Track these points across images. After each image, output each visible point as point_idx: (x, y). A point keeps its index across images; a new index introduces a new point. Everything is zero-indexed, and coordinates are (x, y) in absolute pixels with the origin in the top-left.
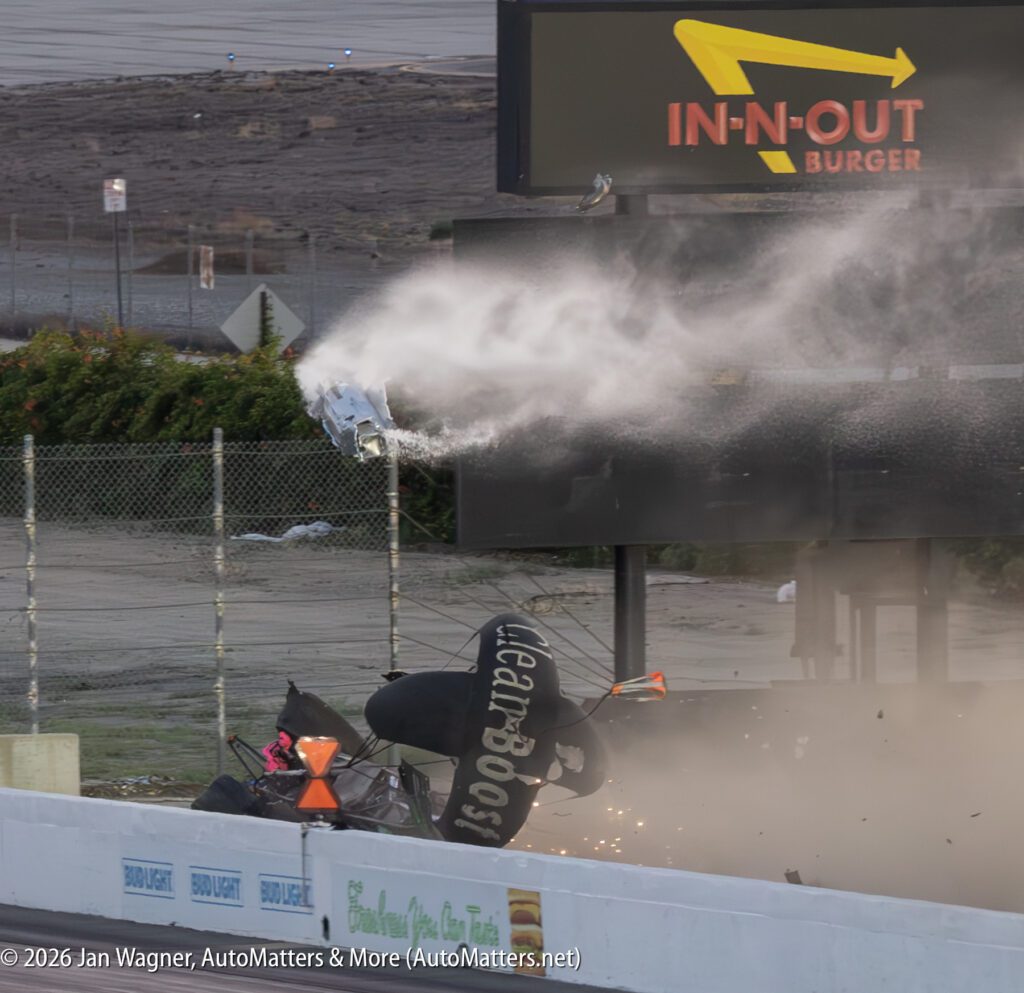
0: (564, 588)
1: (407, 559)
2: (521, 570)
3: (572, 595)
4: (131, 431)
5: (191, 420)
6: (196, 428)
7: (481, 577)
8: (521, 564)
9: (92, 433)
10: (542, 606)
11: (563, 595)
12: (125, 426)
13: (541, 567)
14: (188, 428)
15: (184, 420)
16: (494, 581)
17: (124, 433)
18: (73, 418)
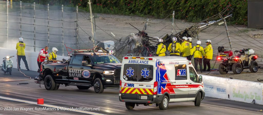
0: (260, 33)
1: (231, 28)
2: (252, 30)
3: (262, 35)
4: (180, 4)
5: (191, 3)
6: (192, 4)
7: (244, 31)
8: (251, 29)
9: (173, 5)
10: (256, 36)
11: (260, 35)
12: (180, 3)
13: (255, 30)
14: (191, 4)
15: (190, 3)
16: (247, 32)
17: (179, 5)
18: (170, 2)
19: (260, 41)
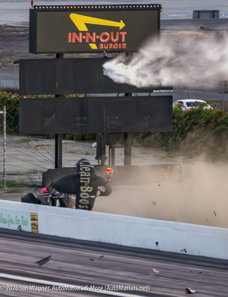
0: (44, 144)
1: (8, 137)
2: (34, 140)
3: (46, 145)
7: (25, 141)
8: (34, 138)
10: (39, 148)
11: (43, 145)
13: (39, 139)
16: (28, 142)
19: (43, 153)
